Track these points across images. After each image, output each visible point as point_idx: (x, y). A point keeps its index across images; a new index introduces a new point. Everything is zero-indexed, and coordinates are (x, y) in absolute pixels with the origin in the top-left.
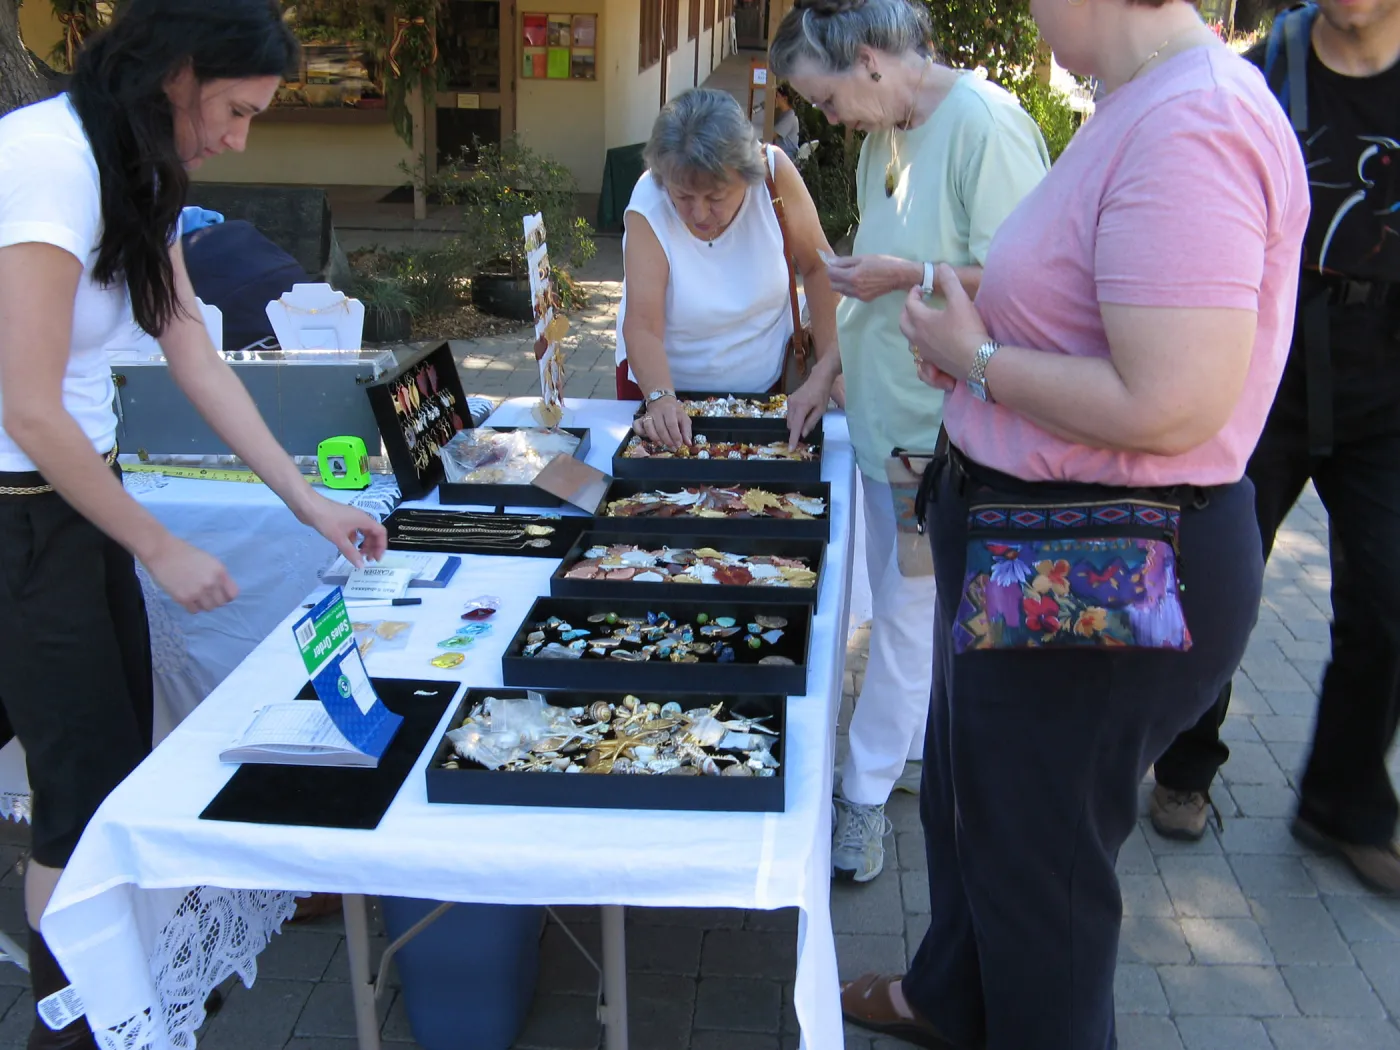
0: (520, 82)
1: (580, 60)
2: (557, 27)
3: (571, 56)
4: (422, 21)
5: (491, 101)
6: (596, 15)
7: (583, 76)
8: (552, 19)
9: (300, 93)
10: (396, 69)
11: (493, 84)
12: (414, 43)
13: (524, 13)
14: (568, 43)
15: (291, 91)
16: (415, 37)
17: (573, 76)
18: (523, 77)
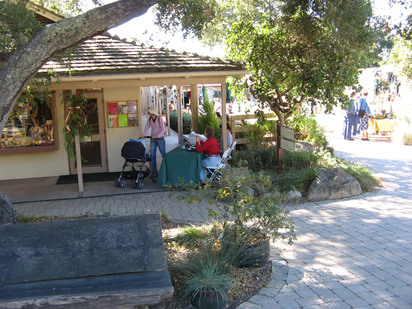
0: (107, 129)
1: (132, 119)
2: (121, 107)
3: (128, 118)
4: (79, 107)
5: (96, 138)
6: (137, 101)
7: (133, 125)
8: (119, 103)
9: (14, 142)
10: (68, 129)
11: (97, 131)
12: (76, 117)
13: (107, 102)
14: (126, 113)
15: (10, 141)
16: (76, 114)
17: (129, 125)
18: (109, 128)
